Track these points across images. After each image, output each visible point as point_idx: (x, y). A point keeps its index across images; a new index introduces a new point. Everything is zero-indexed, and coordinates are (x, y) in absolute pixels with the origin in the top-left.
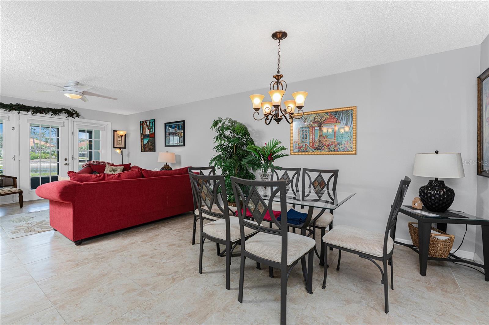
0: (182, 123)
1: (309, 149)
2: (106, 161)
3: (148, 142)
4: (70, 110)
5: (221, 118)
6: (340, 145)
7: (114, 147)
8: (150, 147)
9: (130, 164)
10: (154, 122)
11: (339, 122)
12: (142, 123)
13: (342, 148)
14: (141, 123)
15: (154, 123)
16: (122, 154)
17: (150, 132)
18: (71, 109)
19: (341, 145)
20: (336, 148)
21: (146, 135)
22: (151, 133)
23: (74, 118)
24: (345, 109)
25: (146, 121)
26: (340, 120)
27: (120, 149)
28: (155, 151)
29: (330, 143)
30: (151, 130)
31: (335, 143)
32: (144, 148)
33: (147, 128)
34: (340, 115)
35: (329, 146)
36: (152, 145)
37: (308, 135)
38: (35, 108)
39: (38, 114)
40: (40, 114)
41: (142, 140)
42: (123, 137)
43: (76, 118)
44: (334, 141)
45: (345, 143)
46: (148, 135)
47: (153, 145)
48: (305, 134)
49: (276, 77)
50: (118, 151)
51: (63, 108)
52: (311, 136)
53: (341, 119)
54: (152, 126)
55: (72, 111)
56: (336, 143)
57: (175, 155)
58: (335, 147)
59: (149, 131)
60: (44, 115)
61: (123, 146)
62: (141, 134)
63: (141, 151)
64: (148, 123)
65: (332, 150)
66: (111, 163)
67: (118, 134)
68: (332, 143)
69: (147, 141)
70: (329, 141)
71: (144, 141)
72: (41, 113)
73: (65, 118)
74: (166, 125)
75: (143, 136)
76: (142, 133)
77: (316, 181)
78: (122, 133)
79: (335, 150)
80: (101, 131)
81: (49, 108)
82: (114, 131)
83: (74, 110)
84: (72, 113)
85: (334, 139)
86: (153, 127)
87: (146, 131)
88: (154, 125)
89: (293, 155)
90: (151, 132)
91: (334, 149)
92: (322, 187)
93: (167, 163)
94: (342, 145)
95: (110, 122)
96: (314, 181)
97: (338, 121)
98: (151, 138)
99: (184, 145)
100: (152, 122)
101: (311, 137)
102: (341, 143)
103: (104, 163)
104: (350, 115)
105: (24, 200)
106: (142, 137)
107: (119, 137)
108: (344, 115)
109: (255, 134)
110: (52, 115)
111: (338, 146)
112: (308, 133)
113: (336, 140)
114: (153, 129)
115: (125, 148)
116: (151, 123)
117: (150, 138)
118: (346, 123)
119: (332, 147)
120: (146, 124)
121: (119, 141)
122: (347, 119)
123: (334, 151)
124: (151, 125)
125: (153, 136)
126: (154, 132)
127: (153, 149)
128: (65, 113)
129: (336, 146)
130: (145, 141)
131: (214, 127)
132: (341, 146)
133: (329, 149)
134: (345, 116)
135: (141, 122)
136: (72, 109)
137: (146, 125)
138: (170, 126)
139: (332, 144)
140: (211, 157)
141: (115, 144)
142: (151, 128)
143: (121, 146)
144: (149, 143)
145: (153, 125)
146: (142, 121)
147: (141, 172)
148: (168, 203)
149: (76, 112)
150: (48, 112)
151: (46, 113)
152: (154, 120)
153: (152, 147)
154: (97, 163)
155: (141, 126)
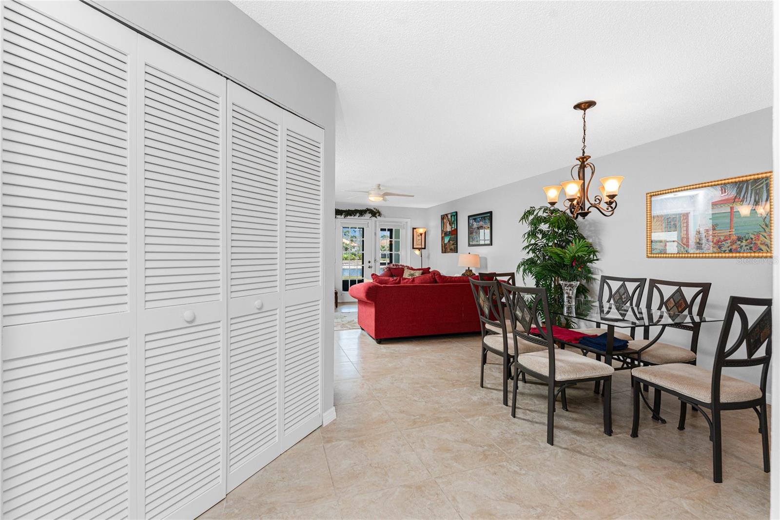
0: (489, 215)
1: (681, 248)
2: (405, 265)
3: (449, 241)
4: (373, 209)
5: (534, 208)
6: (742, 242)
7: (413, 248)
8: (451, 247)
9: (429, 268)
10: (455, 215)
11: (740, 200)
13: (746, 246)
14: (442, 217)
16: (421, 256)
17: (451, 229)
19: (744, 241)
20: (734, 247)
21: (447, 232)
22: (453, 229)
23: (376, 217)
24: (752, 177)
25: (447, 215)
26: (741, 198)
27: (420, 250)
28: (457, 252)
29: (722, 238)
30: (453, 226)
31: (732, 238)
32: (445, 250)
33: (448, 222)
34: (742, 187)
35: (720, 243)
36: (453, 244)
37: (677, 226)
38: (347, 211)
39: (349, 217)
41: (443, 238)
42: (423, 235)
43: (378, 217)
44: (730, 235)
45: (753, 236)
46: (449, 232)
47: (455, 245)
48: (672, 223)
49: (580, 160)
50: (417, 252)
51: (367, 209)
52: (683, 227)
53: (744, 196)
55: (375, 210)
56: (734, 237)
57: (480, 258)
58: (731, 245)
60: (352, 217)
61: (423, 247)
62: (442, 231)
63: (442, 253)
64: (449, 216)
65: (726, 251)
66: (410, 266)
67: (418, 233)
68: (725, 237)
69: (448, 239)
70: (719, 234)
71: (445, 240)
72: (351, 215)
73: (369, 218)
74: (470, 218)
76: (442, 229)
77: (672, 300)
78: (421, 231)
79: (731, 249)
80: (401, 230)
81: (357, 210)
82: (414, 229)
83: (377, 210)
84: (375, 213)
85: (730, 232)
86: (455, 222)
87: (447, 227)
88: (456, 220)
89: (651, 257)
91: (729, 249)
92: (680, 310)
93: (469, 268)
94: (746, 240)
95: (409, 218)
96: (669, 299)
97: (736, 200)
98: (452, 236)
99: (491, 244)
100: (454, 216)
101: (685, 228)
102: (745, 237)
103: (403, 266)
104: (762, 187)
105: (339, 301)
106: (443, 235)
107: (419, 236)
108: (750, 188)
109: (588, 226)
110: (359, 216)
111: (739, 242)
112: (679, 221)
113: (733, 233)
114: (455, 224)
115: (425, 248)
116: (453, 217)
117: (452, 235)
118: (755, 201)
119: (727, 245)
121: (419, 240)
122: (756, 194)
123: (731, 251)
124: (453, 220)
125: (455, 233)
126: (456, 228)
127: (455, 250)
128: (369, 213)
129: (733, 243)
131: (524, 220)
132: (744, 243)
133: (720, 247)
134: (752, 190)
135: (442, 215)
136: (375, 209)
137: (447, 219)
138: (474, 219)
139: (727, 240)
140: (520, 261)
141: (415, 244)
142: (452, 223)
143: (420, 247)
144: (451, 242)
147: (435, 278)
148: (463, 315)
149: (379, 211)
150: (356, 214)
151: (355, 216)
152: (456, 212)
153: (454, 247)
154: (396, 266)
155: (442, 220)
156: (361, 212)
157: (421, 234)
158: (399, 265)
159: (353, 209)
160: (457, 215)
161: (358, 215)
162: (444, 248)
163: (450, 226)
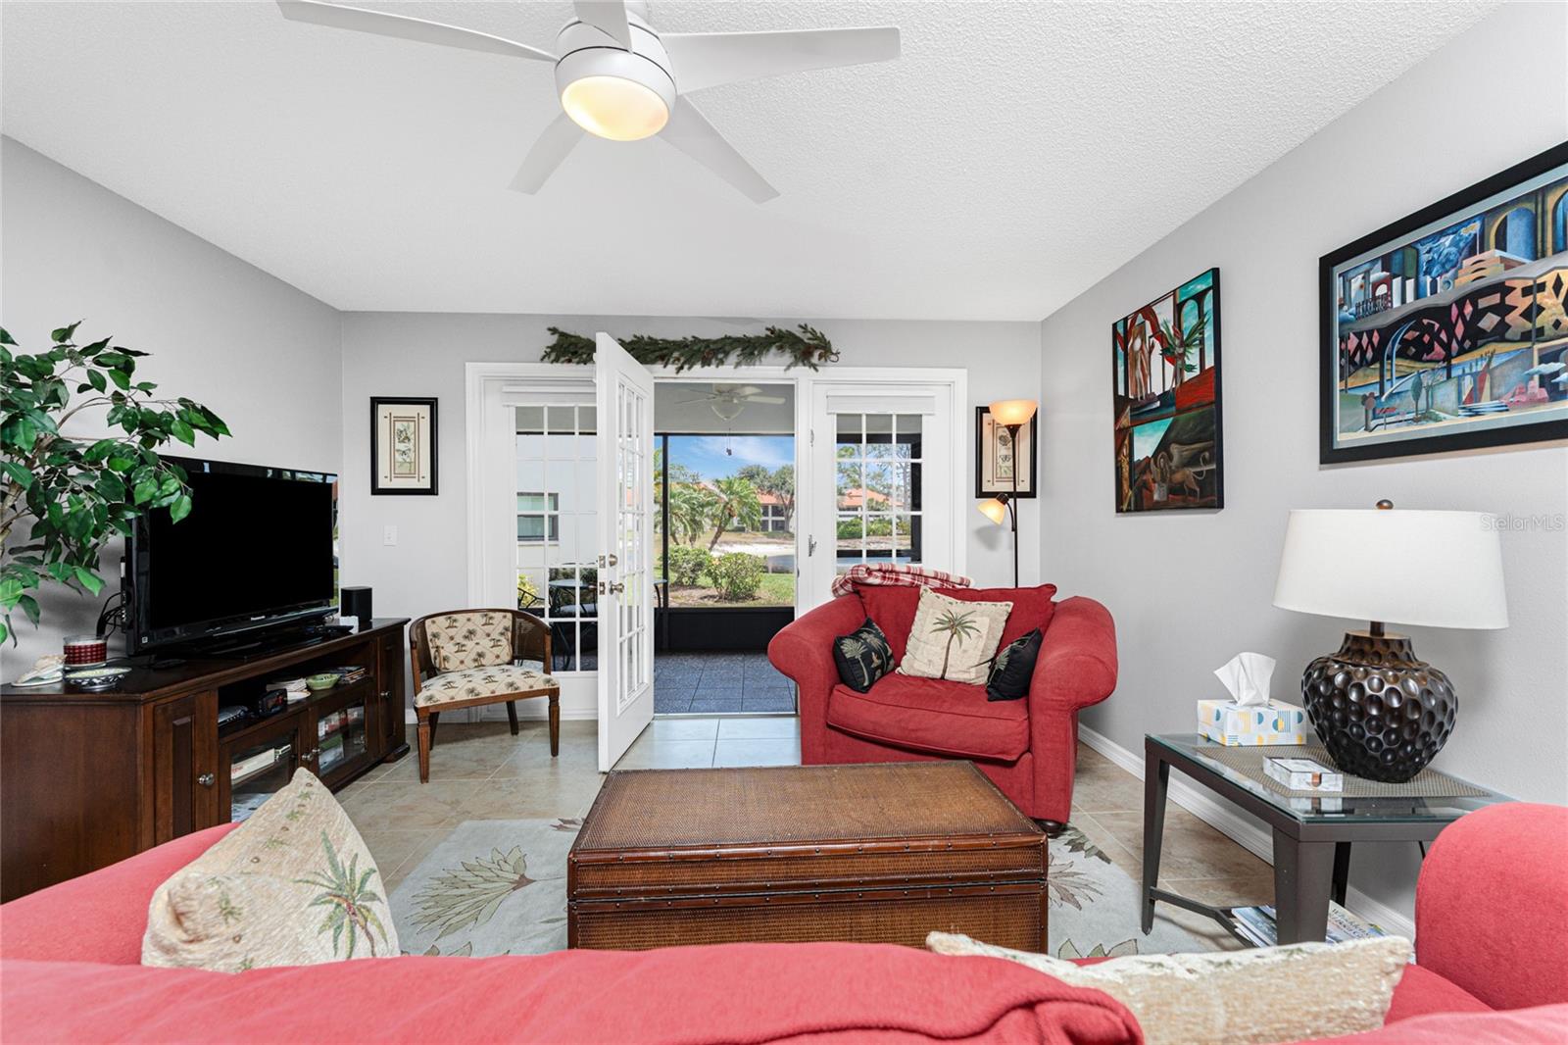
3: (1163, 446)
4: (798, 333)
7: (981, 494)
8: (1178, 477)
9: (1052, 589)
10: (1209, 288)
12: (1122, 335)
14: (1121, 330)
15: (1210, 295)
16: (1015, 529)
17: (1178, 375)
18: (800, 326)
21: (1151, 398)
22: (1188, 376)
23: (814, 366)
25: (1148, 312)
27: (1004, 502)
28: (1219, 506)
30: (1192, 358)
32: (1138, 490)
33: (1158, 348)
36: (1193, 461)
38: (687, 346)
39: (697, 369)
40: (703, 366)
41: (1123, 438)
42: (1024, 436)
43: (823, 366)
46: (1165, 393)
47: (1206, 462)
50: (994, 511)
51: (773, 331)
54: (1199, 328)
55: (804, 336)
59: (1170, 368)
60: (712, 366)
61: (1024, 486)
62: (1120, 403)
63: (1119, 510)
64: (1165, 313)
67: (999, 426)
69: (1157, 439)
71: (1136, 445)
72: (706, 362)
73: (781, 370)
74: (1343, 269)
75: (1131, 410)
76: (1121, 392)
78: (1013, 412)
80: (925, 420)
81: (731, 338)
82: (982, 410)
83: (813, 332)
84: (805, 347)
86: (1209, 332)
87: (1148, 374)
88: (1209, 318)
90: (1191, 368)
93: (1375, 626)
95: (964, 368)
98: (1184, 418)
100: (1199, 297)
103: (919, 577)
106: (1125, 421)
107: (1002, 439)
110: (738, 364)
114: (1202, 342)
115: (1032, 494)
116: (1190, 308)
117: (1179, 412)
120: (1148, 323)
121: (1005, 456)
124: (1190, 321)
125: (1200, 396)
126: (1210, 363)
127: (1207, 493)
128: (783, 349)
130: (1145, 444)
135: (1115, 326)
136: (804, 328)
137: (1149, 332)
138: (1386, 262)
141: (986, 476)
142: (1186, 345)
143: (1008, 487)
144: (1175, 449)
145: (1201, 315)
146: (1125, 319)
149: (822, 338)
150: (727, 354)
151: (721, 362)
152: (1216, 272)
153: (1200, 474)
154: (884, 578)
155: (1119, 349)
156: (751, 348)
157: (1014, 430)
158: (897, 573)
159: (713, 333)
160: (1216, 287)
161: (733, 358)
162: (1131, 487)
163: (1172, 362)
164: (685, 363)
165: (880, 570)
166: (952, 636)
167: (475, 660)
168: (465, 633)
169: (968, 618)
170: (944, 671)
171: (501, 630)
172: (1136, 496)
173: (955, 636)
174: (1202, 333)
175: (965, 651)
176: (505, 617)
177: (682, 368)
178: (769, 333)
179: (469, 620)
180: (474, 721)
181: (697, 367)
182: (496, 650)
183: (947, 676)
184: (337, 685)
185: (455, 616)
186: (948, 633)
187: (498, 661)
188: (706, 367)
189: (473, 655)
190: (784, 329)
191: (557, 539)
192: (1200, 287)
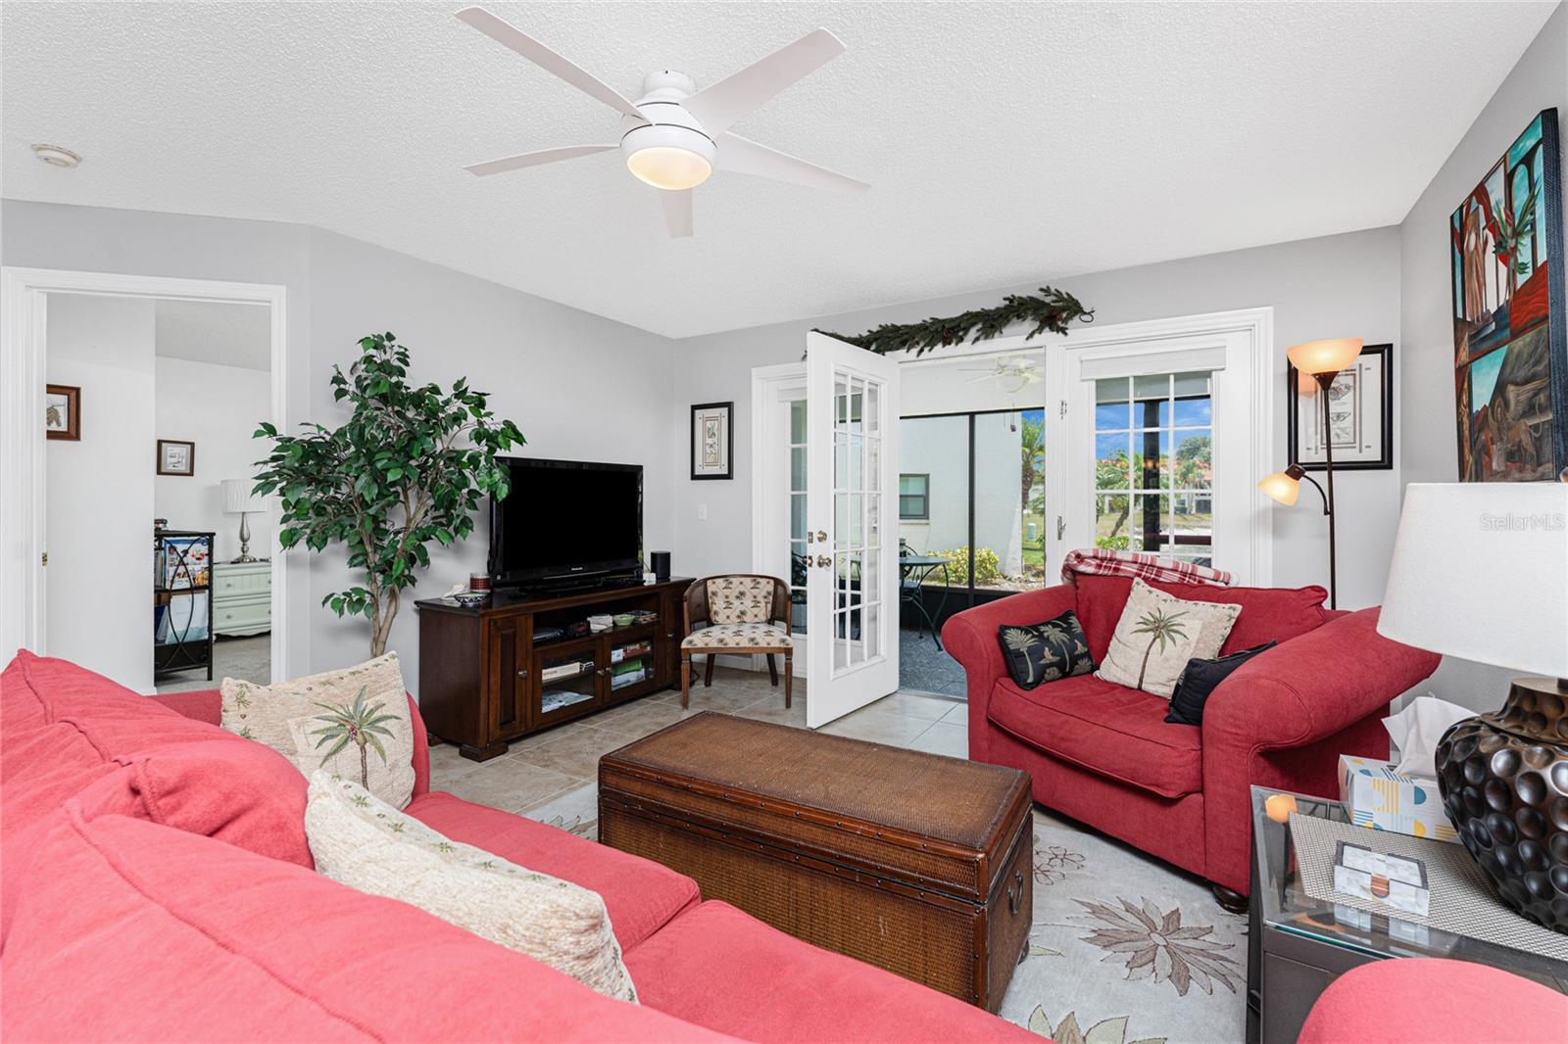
3: (1502, 388)
4: (1040, 296)
8: (1515, 433)
9: (1328, 594)
10: (1539, 144)
12: (1460, 229)
14: (1457, 223)
17: (1514, 278)
18: (1041, 290)
21: (1486, 319)
22: (1522, 279)
23: (1062, 329)
25: (1483, 189)
27: (1298, 476)
30: (1524, 257)
32: (1478, 455)
33: (1491, 242)
36: (1531, 407)
38: (927, 328)
39: (937, 349)
40: (944, 346)
41: (1462, 379)
42: (1372, 387)
43: (1072, 330)
46: (1500, 310)
47: (1543, 412)
50: (1281, 488)
51: (1012, 299)
54: (1529, 206)
55: (1048, 300)
59: (1503, 272)
60: (951, 349)
62: (1459, 330)
64: (1498, 186)
69: (1495, 379)
71: (1475, 388)
75: (1470, 338)
76: (1460, 315)
78: (1326, 356)
80: (1217, 376)
83: (1058, 293)
84: (1051, 311)
86: (1540, 209)
87: (1482, 284)
88: (1539, 188)
90: (1523, 268)
95: (1265, 306)
98: (1519, 343)
100: (1530, 159)
106: (1464, 356)
107: (1335, 393)
110: (977, 340)
114: (1534, 227)
115: (1384, 466)
116: (1521, 175)
117: (1515, 336)
120: (1481, 207)
121: (1340, 417)
124: (1526, 197)
125: (1532, 306)
126: (1547, 257)
127: (1541, 455)
128: (1024, 317)
130: (1484, 386)
135: (1452, 217)
136: (1047, 291)
137: (1482, 221)
141: (1305, 443)
142: (1517, 234)
143: (1350, 455)
144: (1512, 391)
145: (1533, 188)
146: (1462, 207)
149: (1070, 299)
150: (966, 331)
152: (1547, 116)
153: (1536, 428)
154: (1099, 566)
155: (1457, 250)
156: (991, 322)
158: (1120, 562)
159: (950, 312)
160: (1551, 138)
161: (973, 333)
162: (1471, 451)
163: (1506, 263)
164: (925, 346)
165: (1095, 557)
166: (1154, 640)
167: (739, 617)
168: (737, 594)
169: (1178, 620)
170: (1141, 680)
171: (764, 594)
172: (1476, 463)
173: (1158, 640)
174: (1533, 213)
175: (1167, 660)
176: (768, 583)
177: (922, 350)
178: (1007, 302)
179: (741, 583)
180: (755, 669)
181: (940, 346)
182: (755, 611)
183: (1143, 686)
184: (634, 623)
185: (732, 579)
186: (1151, 635)
187: (757, 620)
188: (948, 347)
189: (737, 613)
190: (1024, 296)
191: (928, 518)
192: (1530, 143)
